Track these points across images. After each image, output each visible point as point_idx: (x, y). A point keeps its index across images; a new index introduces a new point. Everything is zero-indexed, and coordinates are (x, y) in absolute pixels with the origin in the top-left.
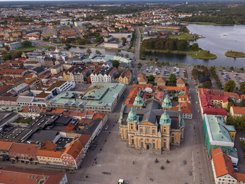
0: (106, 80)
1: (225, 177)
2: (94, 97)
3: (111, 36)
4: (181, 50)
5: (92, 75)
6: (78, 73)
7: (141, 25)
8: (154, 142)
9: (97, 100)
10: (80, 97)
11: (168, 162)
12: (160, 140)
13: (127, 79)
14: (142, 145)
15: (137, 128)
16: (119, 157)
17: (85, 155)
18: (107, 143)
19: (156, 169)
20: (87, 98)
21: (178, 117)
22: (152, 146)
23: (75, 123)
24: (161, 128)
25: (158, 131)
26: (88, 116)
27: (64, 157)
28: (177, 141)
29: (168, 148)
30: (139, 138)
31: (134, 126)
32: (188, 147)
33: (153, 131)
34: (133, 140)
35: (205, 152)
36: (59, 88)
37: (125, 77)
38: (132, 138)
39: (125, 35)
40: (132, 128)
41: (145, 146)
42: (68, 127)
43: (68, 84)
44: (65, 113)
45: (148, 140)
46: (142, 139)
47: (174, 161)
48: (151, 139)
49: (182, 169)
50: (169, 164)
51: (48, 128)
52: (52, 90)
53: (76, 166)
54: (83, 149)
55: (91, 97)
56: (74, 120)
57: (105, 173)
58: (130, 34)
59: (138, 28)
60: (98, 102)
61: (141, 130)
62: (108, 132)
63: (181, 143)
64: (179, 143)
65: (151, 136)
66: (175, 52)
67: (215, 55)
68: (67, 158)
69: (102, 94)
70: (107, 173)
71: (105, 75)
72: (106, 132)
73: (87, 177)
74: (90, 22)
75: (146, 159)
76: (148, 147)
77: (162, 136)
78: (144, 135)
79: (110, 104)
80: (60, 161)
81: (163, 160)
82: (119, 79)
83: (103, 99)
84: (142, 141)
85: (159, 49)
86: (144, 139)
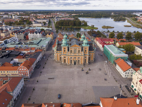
0: (39, 37)
1: (129, 71)
2: (33, 43)
3: (36, 21)
4: (78, 26)
5: (29, 34)
6: (20, 33)
7: (52, 18)
8: (79, 59)
9: (36, 44)
10: (24, 43)
11: (90, 70)
12: (83, 57)
13: (52, 36)
14: (71, 62)
15: (68, 50)
16: (57, 70)
17: (33, 70)
18: (47, 64)
19: (83, 74)
20: (29, 43)
21: (92, 44)
22: (78, 62)
23: (23, 55)
24: (84, 49)
25: (82, 51)
26: (32, 50)
27: (20, 69)
28: (92, 59)
29: (87, 63)
30: (70, 57)
31: (67, 49)
32: (99, 63)
33: (79, 51)
34: (65, 60)
35: (110, 64)
36: (9, 40)
37: (51, 34)
38: (64, 58)
39: (45, 21)
40: (65, 51)
41: (73, 63)
42: (18, 57)
43: (14, 38)
44: (16, 50)
45: (75, 58)
46: (71, 58)
47: (93, 69)
48: (77, 57)
49: (100, 72)
50: (91, 71)
51: (4, 58)
52: (4, 41)
53: (29, 76)
54: (32, 66)
55: (31, 43)
56: (22, 53)
57: (50, 79)
58: (48, 20)
59: (51, 19)
60: (37, 45)
61: (71, 51)
62: (46, 59)
63: (94, 61)
64: (93, 60)
65: (77, 55)
66: (75, 27)
67: (97, 28)
68: (23, 69)
69: (38, 41)
70: (52, 79)
71: (38, 34)
72: (44, 60)
73: (37, 81)
74: (22, 16)
75: (75, 69)
76: (75, 64)
77: (84, 55)
78: (73, 55)
79: (45, 46)
80: (16, 73)
81: (86, 69)
82: (47, 36)
83: (39, 44)
84: (71, 59)
85: (66, 26)
86: (73, 57)
